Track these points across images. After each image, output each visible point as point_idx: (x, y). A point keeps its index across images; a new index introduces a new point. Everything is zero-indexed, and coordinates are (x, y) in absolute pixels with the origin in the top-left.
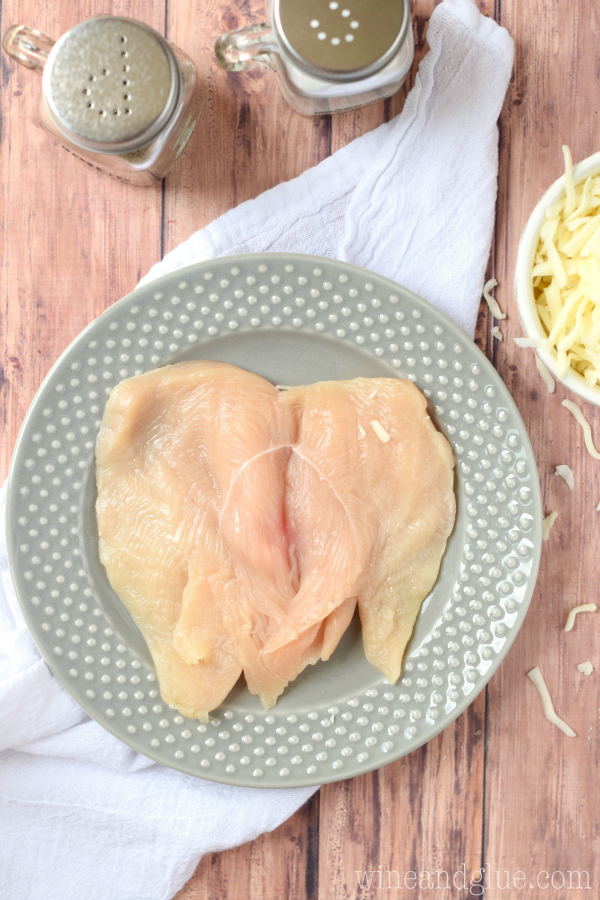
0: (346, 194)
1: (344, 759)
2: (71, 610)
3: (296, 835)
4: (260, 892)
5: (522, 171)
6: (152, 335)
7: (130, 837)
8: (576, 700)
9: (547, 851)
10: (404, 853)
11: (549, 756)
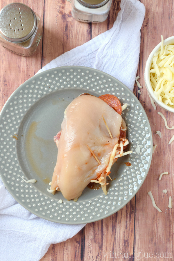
0: (96, 51)
1: (93, 216)
2: (12, 170)
3: (78, 241)
4: (67, 258)
5: (147, 45)
6: (38, 89)
7: (29, 239)
8: (162, 201)
9: (153, 247)
10: (110, 247)
11: (154, 218)
